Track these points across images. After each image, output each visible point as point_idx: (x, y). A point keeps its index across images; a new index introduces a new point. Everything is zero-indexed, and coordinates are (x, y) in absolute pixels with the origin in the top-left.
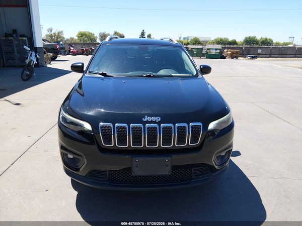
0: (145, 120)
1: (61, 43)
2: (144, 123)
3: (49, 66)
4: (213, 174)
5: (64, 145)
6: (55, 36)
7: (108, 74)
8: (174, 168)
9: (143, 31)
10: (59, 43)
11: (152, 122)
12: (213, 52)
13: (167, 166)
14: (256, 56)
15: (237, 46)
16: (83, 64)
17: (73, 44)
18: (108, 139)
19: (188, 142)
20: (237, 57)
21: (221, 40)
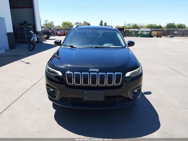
0: (90, 71)
1: (52, 29)
2: (90, 72)
3: (44, 42)
4: (129, 102)
5: (48, 84)
6: (49, 25)
7: (74, 46)
8: (106, 97)
9: (102, 20)
10: (51, 28)
11: (94, 72)
12: (145, 33)
13: (102, 96)
14: (173, 35)
15: (162, 29)
16: (61, 41)
17: (59, 29)
18: (70, 80)
19: (114, 83)
20: (160, 36)
21: (152, 25)
